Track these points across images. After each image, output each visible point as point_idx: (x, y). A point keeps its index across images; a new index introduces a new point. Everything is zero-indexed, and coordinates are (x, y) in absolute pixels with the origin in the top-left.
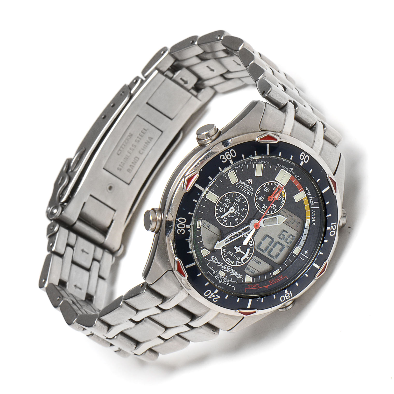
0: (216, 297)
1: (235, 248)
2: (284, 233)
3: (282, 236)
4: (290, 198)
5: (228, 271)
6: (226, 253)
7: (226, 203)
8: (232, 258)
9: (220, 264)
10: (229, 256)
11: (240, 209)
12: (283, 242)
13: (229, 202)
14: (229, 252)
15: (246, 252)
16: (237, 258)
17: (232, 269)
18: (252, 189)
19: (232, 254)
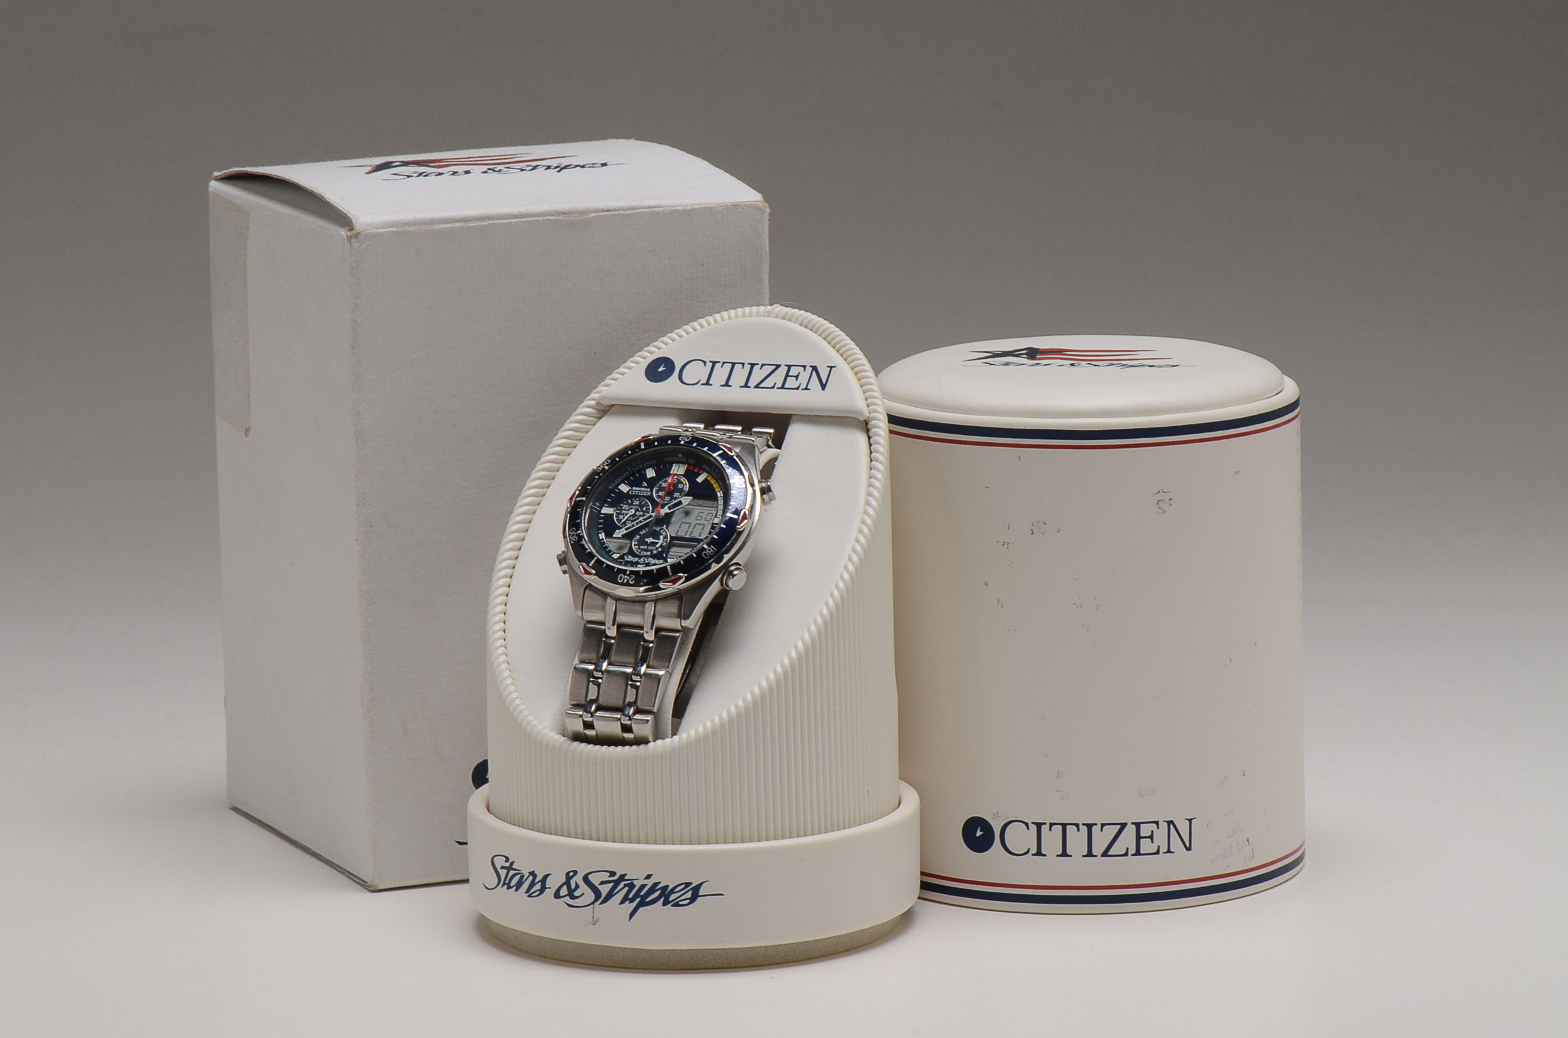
0: (630, 577)
1: (646, 540)
2: (700, 514)
3: (699, 518)
4: (692, 482)
5: (647, 562)
6: (639, 549)
7: (625, 510)
8: (647, 550)
9: (636, 559)
10: (643, 550)
11: (642, 508)
12: (703, 522)
13: (627, 509)
14: (642, 547)
15: (659, 539)
16: (653, 548)
17: (650, 559)
18: (648, 490)
19: (646, 547)
